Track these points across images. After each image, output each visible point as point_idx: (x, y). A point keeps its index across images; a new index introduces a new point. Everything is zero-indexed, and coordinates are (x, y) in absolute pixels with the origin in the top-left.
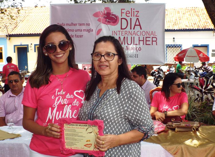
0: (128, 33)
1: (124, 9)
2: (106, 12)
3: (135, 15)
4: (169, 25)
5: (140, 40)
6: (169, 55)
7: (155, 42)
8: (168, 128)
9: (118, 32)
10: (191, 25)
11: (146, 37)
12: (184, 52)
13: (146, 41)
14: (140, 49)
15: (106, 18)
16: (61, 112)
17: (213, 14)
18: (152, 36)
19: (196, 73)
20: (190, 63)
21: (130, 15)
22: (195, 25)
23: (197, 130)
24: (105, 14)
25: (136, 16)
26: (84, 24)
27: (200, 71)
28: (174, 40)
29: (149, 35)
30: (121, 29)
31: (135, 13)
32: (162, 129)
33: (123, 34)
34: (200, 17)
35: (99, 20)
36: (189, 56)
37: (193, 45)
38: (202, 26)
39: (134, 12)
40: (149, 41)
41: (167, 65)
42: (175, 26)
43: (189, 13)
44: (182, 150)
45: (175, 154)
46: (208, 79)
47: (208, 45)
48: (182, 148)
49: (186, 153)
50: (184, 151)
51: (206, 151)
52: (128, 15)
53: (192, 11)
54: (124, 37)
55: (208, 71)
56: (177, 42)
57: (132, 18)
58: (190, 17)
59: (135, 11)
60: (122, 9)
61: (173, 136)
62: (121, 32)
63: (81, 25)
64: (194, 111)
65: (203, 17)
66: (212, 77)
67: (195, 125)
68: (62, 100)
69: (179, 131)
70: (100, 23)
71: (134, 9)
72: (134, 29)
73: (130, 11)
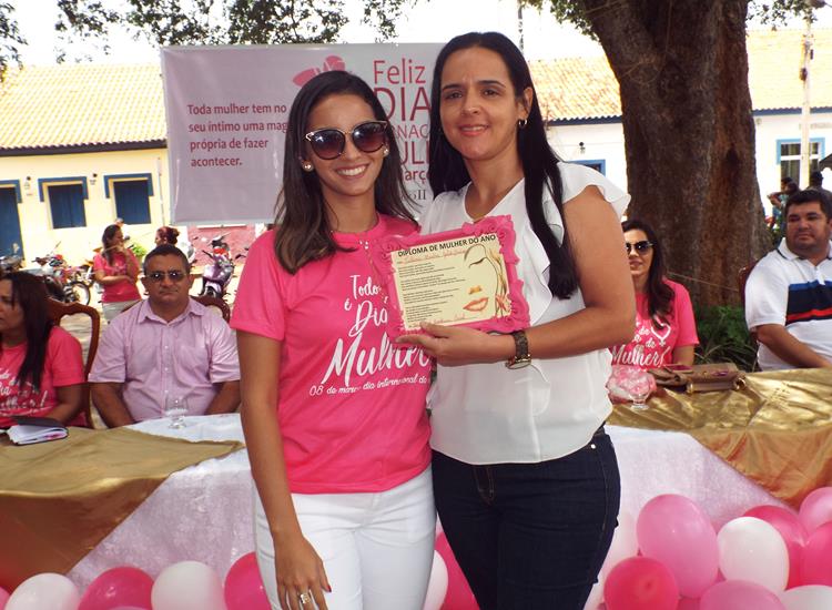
1: (383, 62)
2: (330, 70)
3: (414, 79)
16: (373, 351)
17: (627, 70)
21: (399, 78)
25: (417, 81)
26: (268, 108)
31: (416, 73)
39: (410, 68)
52: (393, 78)
57: (407, 86)
59: (413, 65)
60: (376, 62)
63: (258, 109)
68: (376, 313)
71: (410, 61)
72: (412, 118)
73: (401, 68)
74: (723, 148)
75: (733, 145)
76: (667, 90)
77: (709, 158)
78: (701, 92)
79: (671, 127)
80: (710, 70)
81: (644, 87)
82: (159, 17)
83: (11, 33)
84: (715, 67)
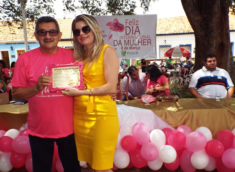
0: (131, 37)
1: (128, 20)
2: (115, 22)
3: (135, 24)
4: (161, 31)
5: (139, 41)
6: (162, 53)
7: (150, 43)
8: (157, 100)
9: (124, 37)
10: (178, 30)
11: (143, 40)
12: (172, 50)
13: (143, 42)
14: (139, 48)
15: (115, 27)
17: (192, 21)
18: (148, 39)
19: (181, 65)
20: (176, 58)
21: (132, 24)
22: (182, 30)
23: (177, 101)
24: (114, 24)
25: (136, 25)
27: (184, 63)
28: (165, 42)
29: (145, 38)
30: (126, 34)
32: (153, 100)
33: (127, 38)
34: (185, 24)
35: (110, 28)
36: (175, 53)
37: (179, 45)
38: (187, 31)
40: (146, 42)
41: (160, 60)
42: (166, 31)
43: (177, 21)
44: (166, 114)
45: (161, 116)
46: (189, 69)
47: (191, 44)
48: (165, 112)
49: (169, 116)
50: (167, 114)
51: (182, 114)
52: (130, 24)
53: (179, 19)
54: (128, 40)
55: (191, 63)
56: (168, 43)
57: (134, 26)
58: (177, 24)
60: (126, 20)
61: (160, 105)
62: (126, 37)
64: (178, 91)
65: (187, 24)
66: (193, 67)
67: (175, 98)
69: (165, 102)
70: (111, 30)
71: (135, 20)
72: (135, 34)
73: (132, 21)
74: (219, 41)
75: (222, 40)
76: (203, 26)
77: (215, 44)
78: (212, 26)
79: (204, 36)
80: (216, 20)
81: (197, 25)
82: (89, 7)
83: (52, 12)
84: (217, 19)
